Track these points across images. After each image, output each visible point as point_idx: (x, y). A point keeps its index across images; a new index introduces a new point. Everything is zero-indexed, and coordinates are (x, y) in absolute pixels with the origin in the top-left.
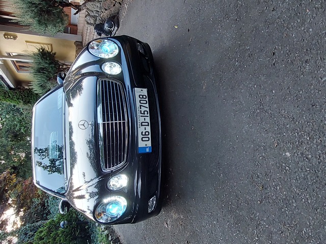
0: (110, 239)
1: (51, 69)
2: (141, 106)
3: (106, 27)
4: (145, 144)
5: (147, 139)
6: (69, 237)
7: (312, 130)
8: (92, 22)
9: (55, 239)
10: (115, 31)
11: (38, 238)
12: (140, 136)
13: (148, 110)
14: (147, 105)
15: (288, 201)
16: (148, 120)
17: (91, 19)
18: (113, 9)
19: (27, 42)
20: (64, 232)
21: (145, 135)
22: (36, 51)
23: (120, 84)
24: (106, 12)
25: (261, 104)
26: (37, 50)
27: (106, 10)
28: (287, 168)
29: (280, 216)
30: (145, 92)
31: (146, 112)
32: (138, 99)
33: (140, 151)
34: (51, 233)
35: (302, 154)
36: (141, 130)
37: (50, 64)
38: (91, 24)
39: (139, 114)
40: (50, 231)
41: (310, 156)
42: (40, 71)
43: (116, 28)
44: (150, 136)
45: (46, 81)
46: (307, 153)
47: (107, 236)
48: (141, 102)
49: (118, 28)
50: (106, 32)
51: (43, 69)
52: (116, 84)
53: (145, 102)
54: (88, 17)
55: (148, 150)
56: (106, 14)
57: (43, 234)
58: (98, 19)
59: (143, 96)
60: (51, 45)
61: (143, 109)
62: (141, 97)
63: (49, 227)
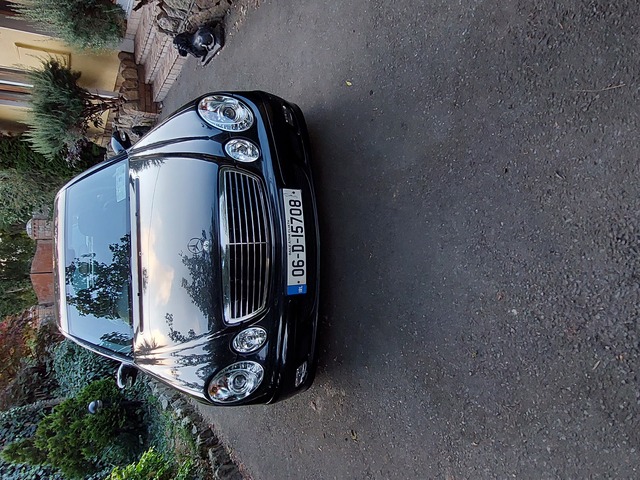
0: (194, 431)
1: (72, 107)
2: (292, 218)
3: (198, 40)
4: (296, 280)
5: (301, 272)
6: (107, 430)
7: (548, 283)
8: (170, 28)
9: (78, 434)
10: (214, 51)
11: (43, 433)
12: (290, 268)
13: (302, 225)
14: (301, 218)
15: (511, 373)
16: (302, 241)
17: (168, 23)
18: (214, 10)
19: (18, 45)
20: (96, 421)
21: (298, 266)
22: (41, 68)
23: (257, 180)
24: (200, 13)
25: (483, 238)
26: (43, 66)
27: (200, 10)
28: (512, 330)
29: (498, 393)
30: (298, 194)
31: (299, 230)
32: (287, 208)
33: (289, 293)
34: (69, 424)
35: (533, 313)
36: (292, 258)
37: (71, 97)
38: (166, 32)
39: (289, 232)
40: (67, 419)
41: (542, 317)
42: (48, 108)
43: (218, 46)
44: (304, 268)
45: (62, 130)
46: (539, 312)
47: (189, 427)
48: (293, 212)
49: (222, 46)
50: (197, 50)
51: (55, 106)
52: (250, 179)
53: (298, 212)
54: (162, 20)
55: (300, 290)
56: (199, 17)
57: (53, 424)
58: (182, 24)
59: (295, 202)
60: (70, 55)
61: (296, 224)
62: (293, 203)
63: (65, 413)
